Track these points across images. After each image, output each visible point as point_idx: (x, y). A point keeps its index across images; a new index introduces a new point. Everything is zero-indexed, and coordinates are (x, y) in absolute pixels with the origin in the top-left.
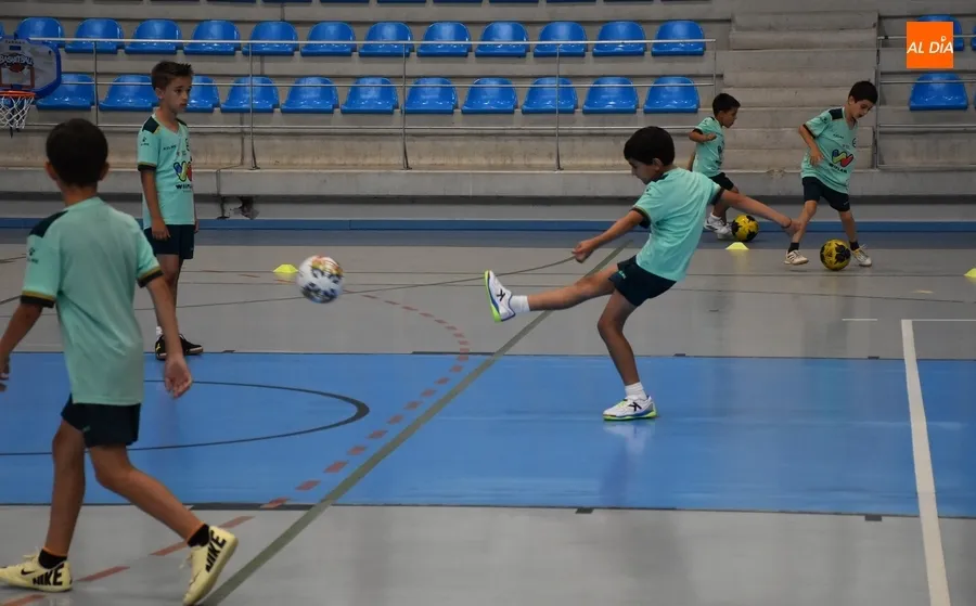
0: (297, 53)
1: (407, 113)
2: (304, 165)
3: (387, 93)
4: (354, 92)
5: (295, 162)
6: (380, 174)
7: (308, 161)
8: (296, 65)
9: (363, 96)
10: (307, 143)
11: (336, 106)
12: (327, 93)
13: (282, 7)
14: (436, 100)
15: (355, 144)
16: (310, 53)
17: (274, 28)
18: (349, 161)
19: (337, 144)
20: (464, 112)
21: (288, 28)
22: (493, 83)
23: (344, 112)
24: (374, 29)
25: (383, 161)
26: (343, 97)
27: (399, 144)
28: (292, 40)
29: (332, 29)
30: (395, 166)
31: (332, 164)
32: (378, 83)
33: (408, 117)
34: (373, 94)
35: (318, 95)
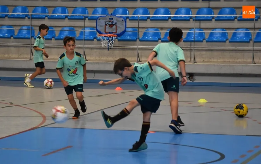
0: (213, 20)
1: (255, 42)
2: (213, 62)
3: (247, 34)
4: (235, 34)
5: (210, 61)
6: (243, 65)
7: (215, 60)
8: (213, 24)
9: (238, 36)
10: (215, 53)
11: (227, 39)
12: (224, 34)
13: (209, 2)
15: (234, 54)
16: (218, 19)
17: (205, 10)
18: (231, 60)
19: (227, 54)
21: (210, 10)
23: (230, 42)
25: (245, 60)
26: (230, 37)
27: (251, 54)
28: (212, 14)
29: (227, 10)
30: (249, 63)
31: (225, 61)
32: (244, 30)
33: (255, 44)
34: (242, 35)
35: (220, 36)
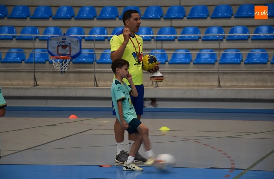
0: (176, 40)
1: (220, 64)
2: (177, 85)
3: (212, 56)
4: (199, 56)
5: (174, 84)
6: (208, 89)
7: (179, 84)
8: (176, 44)
9: (203, 57)
10: (179, 76)
11: (191, 61)
12: (187, 56)
13: (171, 21)
14: (233, 58)
15: (199, 77)
16: (182, 40)
17: (167, 30)
18: (196, 84)
19: (191, 77)
20: (245, 64)
21: (173, 29)
22: (258, 51)
23: (194, 64)
24: (208, 29)
25: (210, 84)
26: (194, 58)
27: (217, 77)
28: (174, 34)
29: (191, 30)
30: (215, 86)
31: (189, 85)
32: (209, 51)
33: (221, 66)
34: (207, 56)
35: (184, 57)
